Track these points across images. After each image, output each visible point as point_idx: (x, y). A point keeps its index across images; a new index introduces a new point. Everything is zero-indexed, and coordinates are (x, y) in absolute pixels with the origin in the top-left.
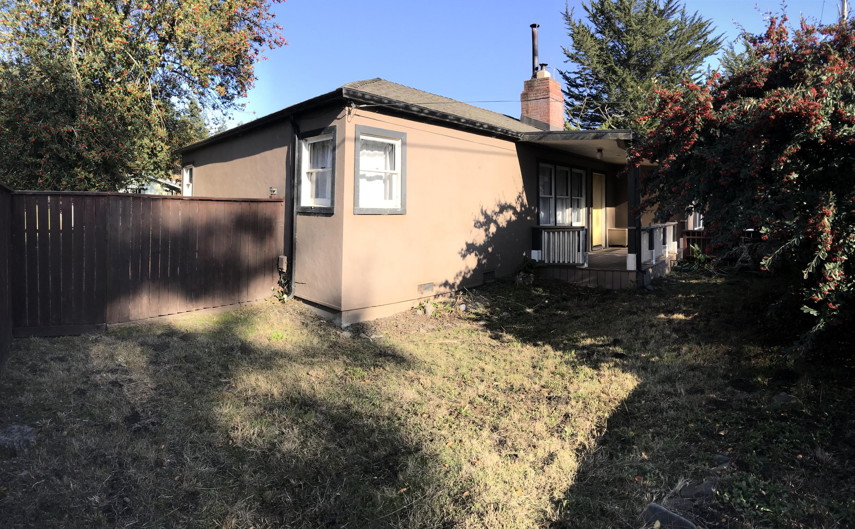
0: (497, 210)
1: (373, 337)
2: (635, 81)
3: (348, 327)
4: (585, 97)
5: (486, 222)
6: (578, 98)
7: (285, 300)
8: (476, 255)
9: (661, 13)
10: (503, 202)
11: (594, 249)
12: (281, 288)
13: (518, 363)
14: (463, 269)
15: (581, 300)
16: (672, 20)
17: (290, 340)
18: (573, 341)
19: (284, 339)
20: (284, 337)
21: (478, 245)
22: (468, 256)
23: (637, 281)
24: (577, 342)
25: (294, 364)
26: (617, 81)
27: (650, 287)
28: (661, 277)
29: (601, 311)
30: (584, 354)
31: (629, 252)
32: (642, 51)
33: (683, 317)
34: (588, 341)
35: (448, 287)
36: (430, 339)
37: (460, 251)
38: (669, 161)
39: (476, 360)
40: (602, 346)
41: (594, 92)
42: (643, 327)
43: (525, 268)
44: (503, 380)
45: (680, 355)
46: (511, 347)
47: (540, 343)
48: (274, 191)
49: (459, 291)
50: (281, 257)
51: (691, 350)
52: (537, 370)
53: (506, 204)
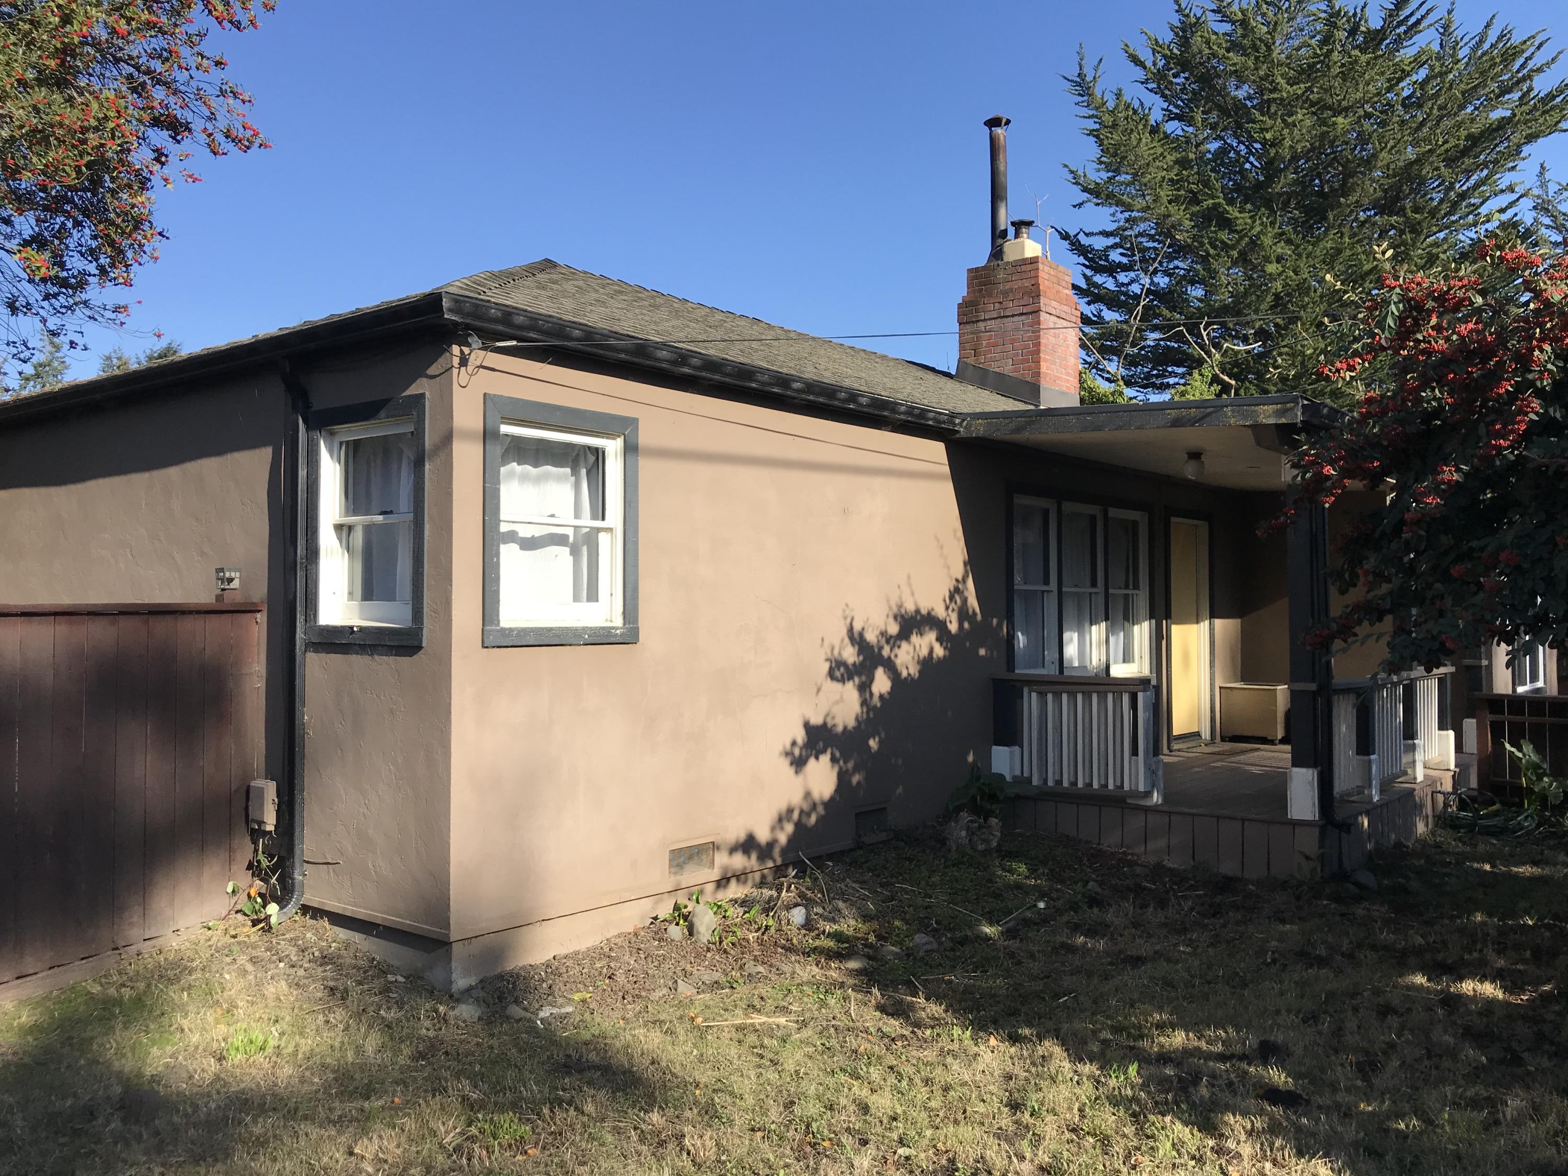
0: (894, 629)
1: (545, 1013)
2: (1289, 242)
3: (470, 989)
4: (1137, 297)
5: (862, 664)
6: (1112, 301)
7: (273, 920)
8: (834, 760)
9: (1375, 38)
10: (910, 607)
11: (1175, 746)
12: (258, 883)
13: (965, 1090)
14: (796, 799)
15: (1144, 906)
16: (1407, 53)
17: (290, 1049)
18: (1129, 1035)
19: (269, 1050)
20: (272, 1043)
21: (840, 729)
22: (812, 762)
23: (1322, 858)
24: (1141, 1037)
25: (304, 1127)
26: (1233, 247)
27: (1366, 878)
28: (1399, 845)
29: (1212, 945)
30: (1168, 1079)
31: (1296, 763)
32: (1314, 151)
33: (1500, 995)
34: (1178, 1039)
35: (754, 856)
36: (708, 1013)
37: (788, 747)
38: (1438, 484)
39: (843, 1078)
40: (1222, 1058)
41: (1162, 281)
42: (1356, 1009)
43: (974, 798)
44: (925, 1142)
45: (1497, 1123)
46: (944, 1042)
47: (1027, 1031)
48: (230, 580)
49: (785, 865)
50: (258, 783)
51: (1537, 1112)
52: (1026, 1117)
53: (918, 611)
